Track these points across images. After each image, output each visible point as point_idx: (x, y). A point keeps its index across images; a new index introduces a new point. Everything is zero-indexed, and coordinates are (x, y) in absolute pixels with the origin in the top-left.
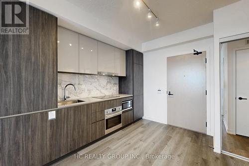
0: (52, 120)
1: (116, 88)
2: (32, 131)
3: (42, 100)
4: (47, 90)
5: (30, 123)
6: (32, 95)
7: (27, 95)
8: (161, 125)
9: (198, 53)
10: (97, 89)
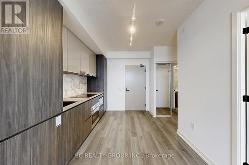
0: (58, 127)
1: (86, 87)
2: (40, 147)
3: (50, 104)
4: (54, 92)
5: (39, 137)
6: (41, 99)
7: (35, 99)
8: (122, 112)
9: (142, 66)
10: (72, 89)
